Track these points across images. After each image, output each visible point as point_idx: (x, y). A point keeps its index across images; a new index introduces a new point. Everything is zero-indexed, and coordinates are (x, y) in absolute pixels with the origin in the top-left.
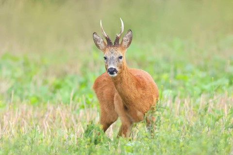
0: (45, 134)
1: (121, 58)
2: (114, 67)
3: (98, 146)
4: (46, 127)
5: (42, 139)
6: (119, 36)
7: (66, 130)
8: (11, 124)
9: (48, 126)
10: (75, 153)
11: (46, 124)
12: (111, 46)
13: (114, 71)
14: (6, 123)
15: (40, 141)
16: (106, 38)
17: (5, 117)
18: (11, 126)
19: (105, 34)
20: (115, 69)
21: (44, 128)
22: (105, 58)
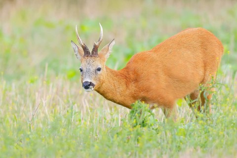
0: (83, 114)
1: (99, 69)
2: (89, 81)
3: (145, 129)
4: (85, 106)
5: (80, 120)
6: (97, 44)
7: (108, 109)
8: (44, 102)
9: (87, 104)
10: (118, 137)
11: (85, 103)
12: (87, 56)
13: (89, 85)
14: (38, 101)
15: (78, 123)
16: (83, 47)
17: (37, 94)
18: (44, 104)
19: (81, 42)
20: (91, 83)
21: (83, 107)
22: (81, 70)
